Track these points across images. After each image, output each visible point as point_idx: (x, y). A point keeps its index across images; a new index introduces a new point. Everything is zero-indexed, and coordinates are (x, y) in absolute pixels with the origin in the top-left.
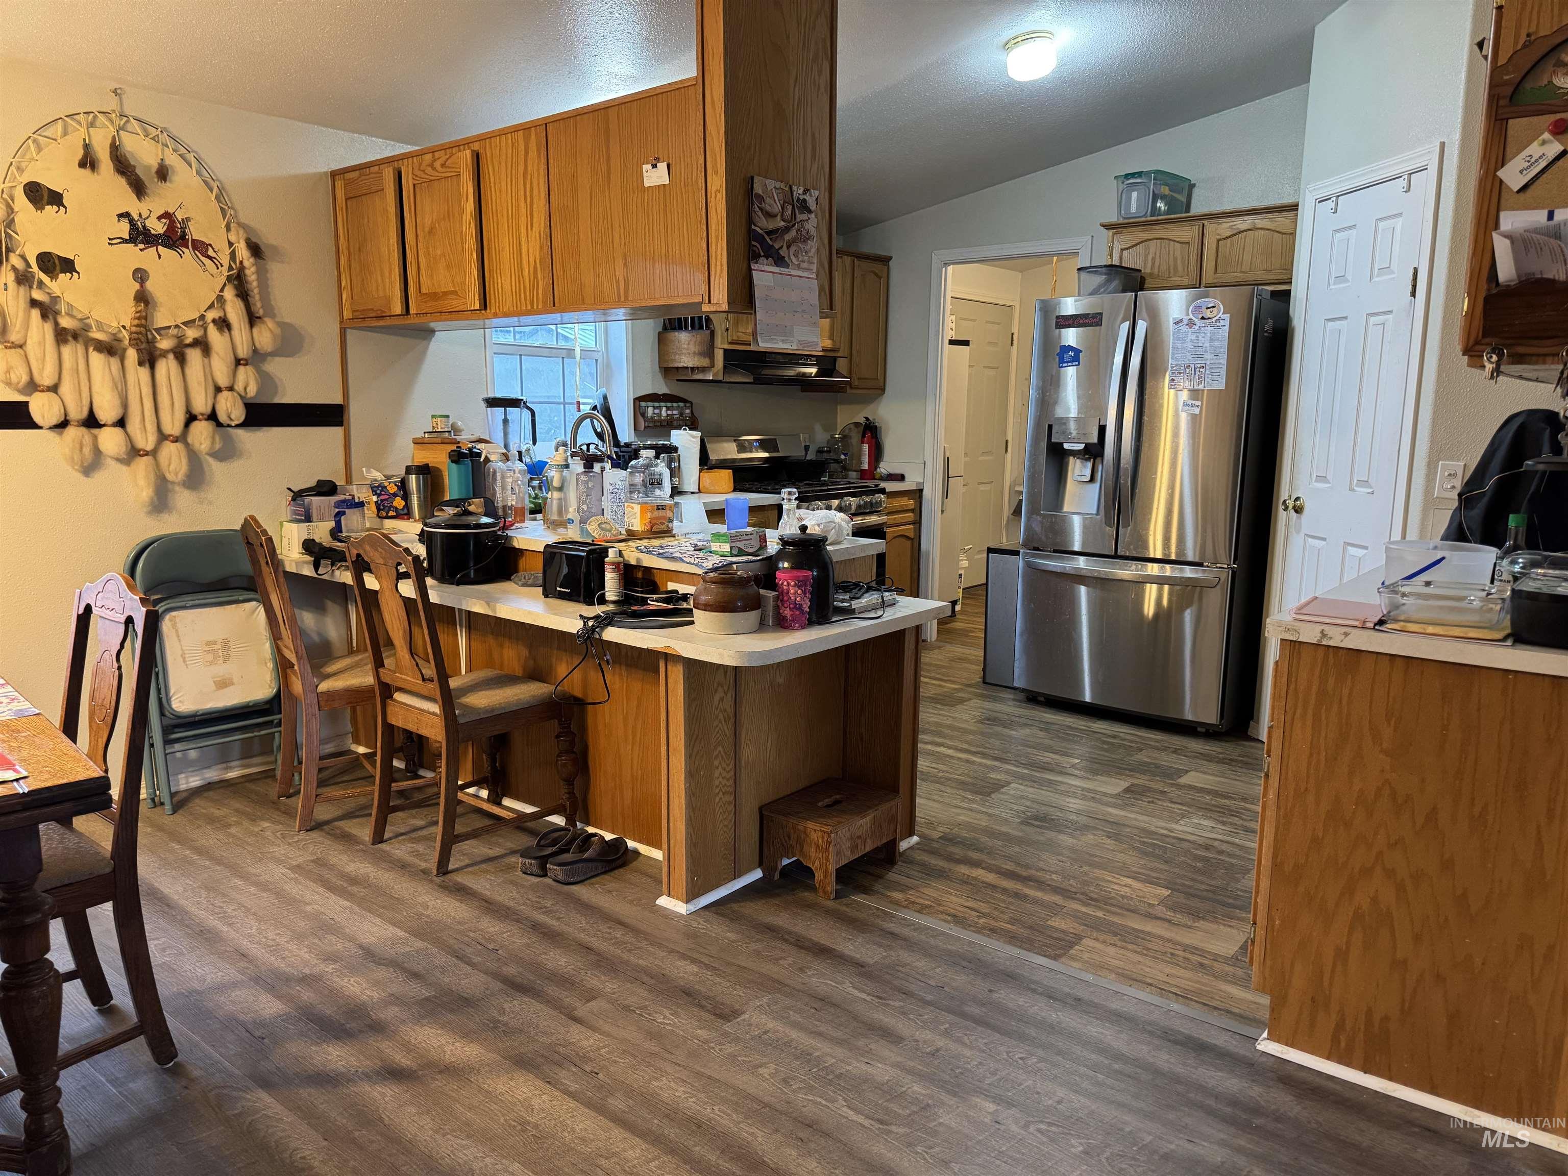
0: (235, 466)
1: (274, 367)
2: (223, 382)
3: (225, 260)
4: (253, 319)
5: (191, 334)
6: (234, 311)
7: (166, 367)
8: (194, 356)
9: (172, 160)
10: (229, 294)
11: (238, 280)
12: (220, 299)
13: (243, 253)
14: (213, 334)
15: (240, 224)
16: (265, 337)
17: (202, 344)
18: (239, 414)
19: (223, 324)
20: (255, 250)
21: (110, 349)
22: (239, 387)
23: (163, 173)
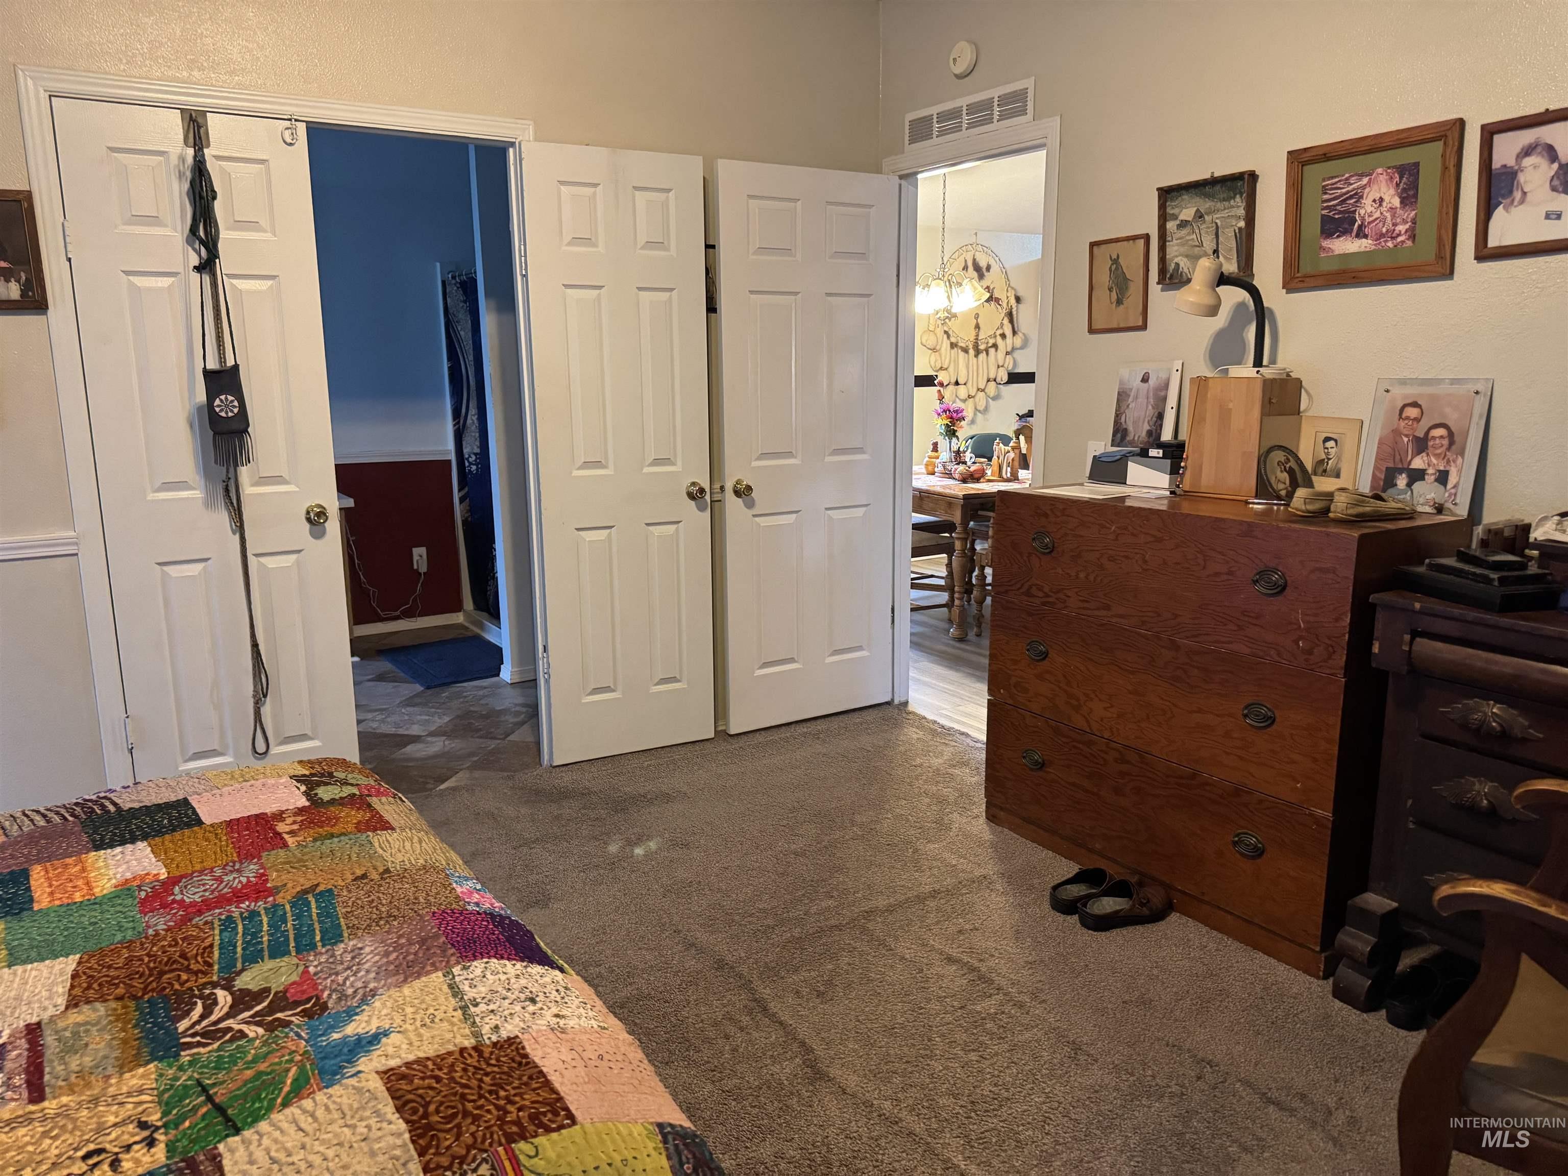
0: (999, 402)
1: (1017, 354)
2: (1001, 364)
3: (1005, 305)
4: (1014, 332)
5: (991, 341)
6: (1008, 330)
7: (982, 356)
8: (992, 351)
9: (992, 262)
10: (1006, 321)
11: (1010, 315)
12: (1002, 324)
13: (1013, 301)
14: (999, 340)
15: (1012, 288)
16: (1018, 341)
17: (995, 346)
18: (1005, 379)
19: (1003, 336)
20: (1018, 299)
21: (966, 351)
22: (1006, 366)
23: (988, 268)
